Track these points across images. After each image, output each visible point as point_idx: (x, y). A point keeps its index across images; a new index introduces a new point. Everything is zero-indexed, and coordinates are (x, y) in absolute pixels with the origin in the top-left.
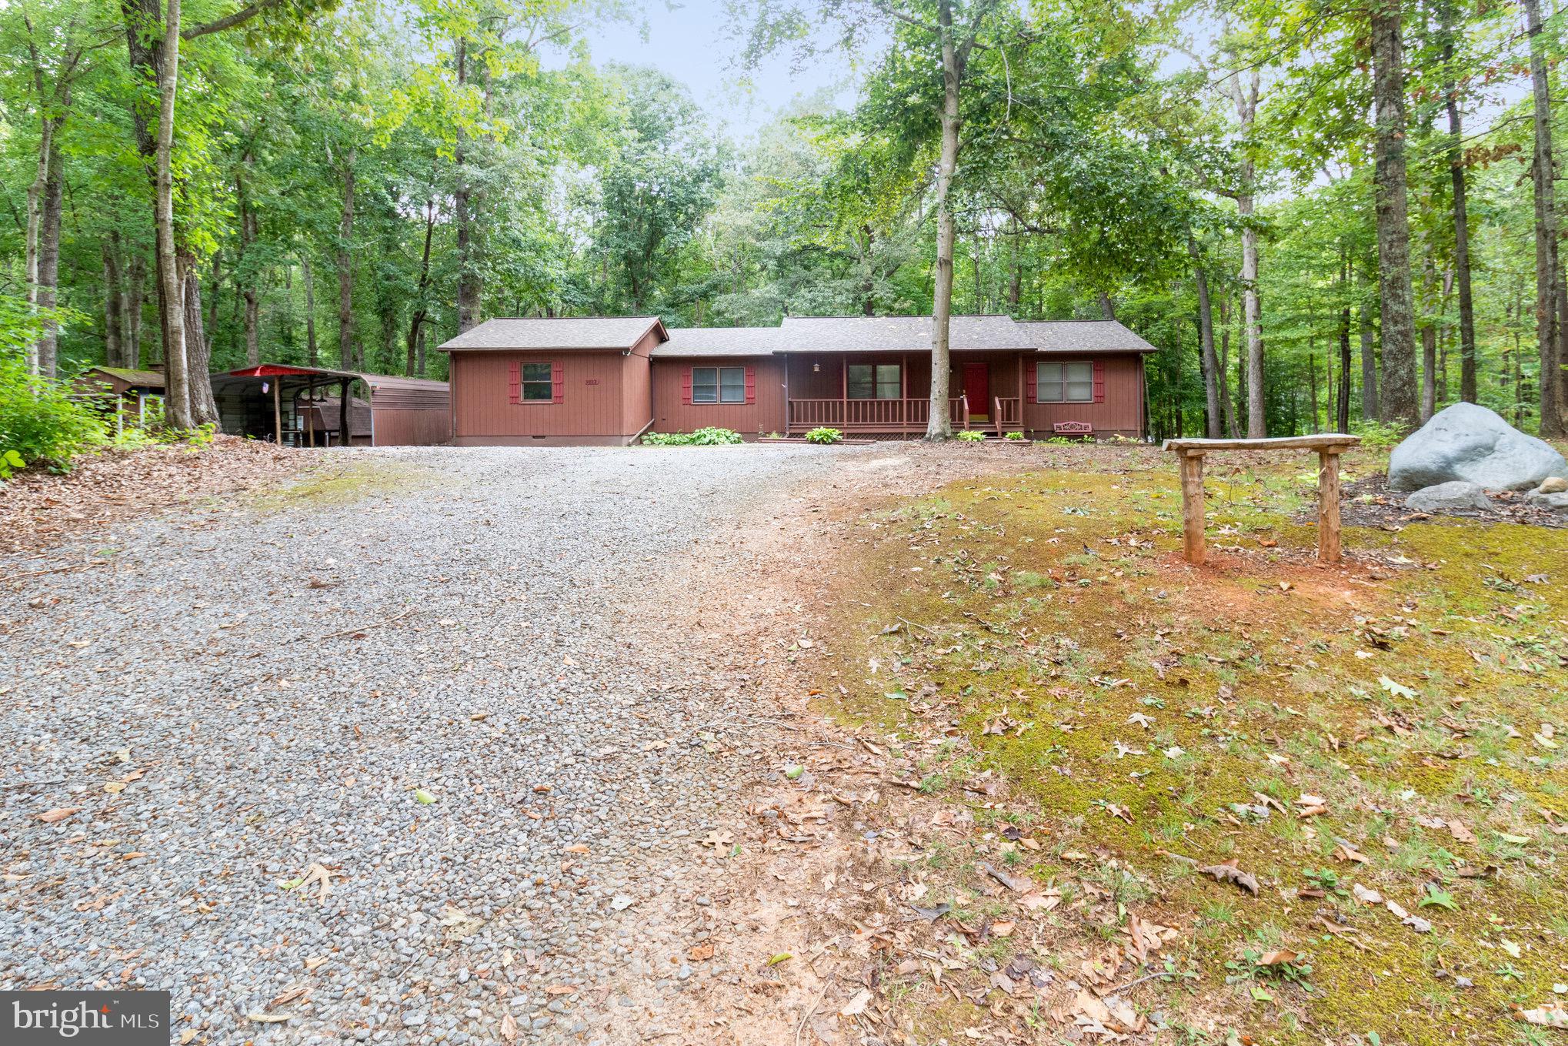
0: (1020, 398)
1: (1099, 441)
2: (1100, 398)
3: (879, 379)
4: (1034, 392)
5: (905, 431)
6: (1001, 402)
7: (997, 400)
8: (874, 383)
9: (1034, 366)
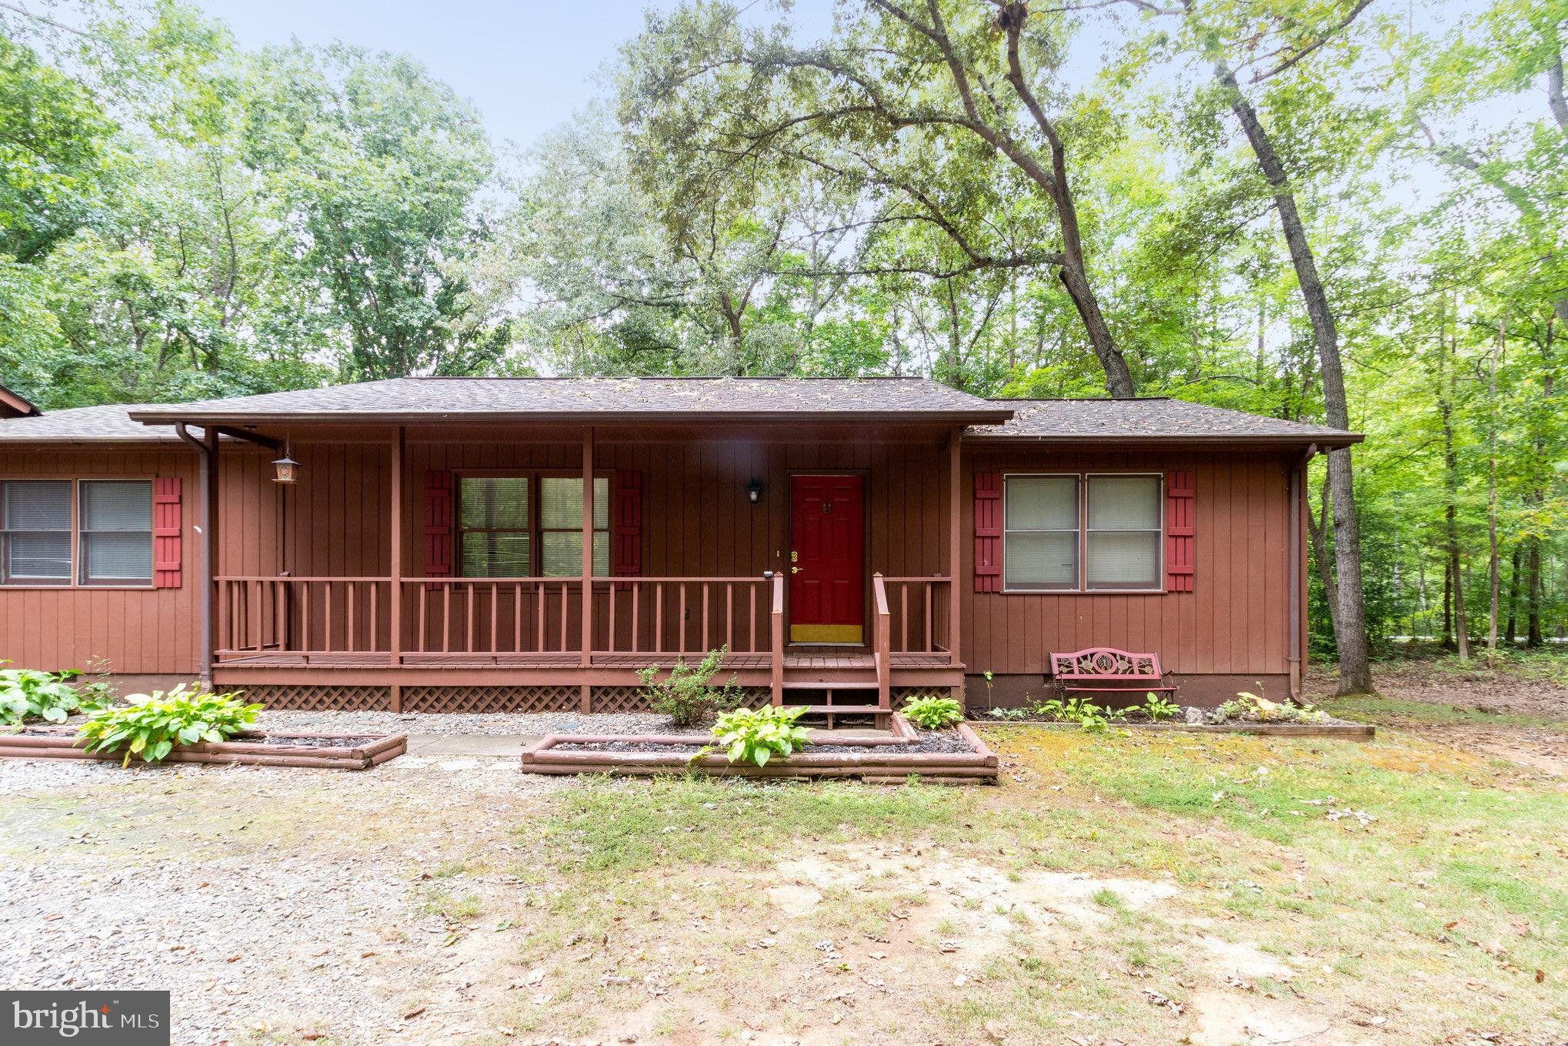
0: (955, 578)
1: (1193, 713)
2: (1182, 581)
3: (551, 517)
4: (995, 559)
5: (586, 681)
6: (892, 591)
7: (879, 583)
8: (537, 530)
9: (996, 486)
